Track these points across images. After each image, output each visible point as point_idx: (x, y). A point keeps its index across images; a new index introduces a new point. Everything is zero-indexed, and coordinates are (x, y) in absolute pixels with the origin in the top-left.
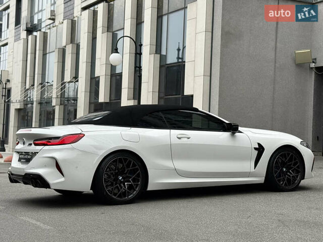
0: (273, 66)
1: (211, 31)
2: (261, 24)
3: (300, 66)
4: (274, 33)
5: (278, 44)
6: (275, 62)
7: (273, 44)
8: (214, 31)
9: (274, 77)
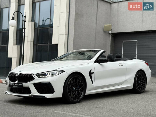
0: (95, 31)
1: (68, 12)
2: (91, 11)
3: (105, 32)
4: (96, 15)
5: (97, 21)
6: (96, 29)
7: (95, 21)
8: (70, 12)
9: (95, 37)
